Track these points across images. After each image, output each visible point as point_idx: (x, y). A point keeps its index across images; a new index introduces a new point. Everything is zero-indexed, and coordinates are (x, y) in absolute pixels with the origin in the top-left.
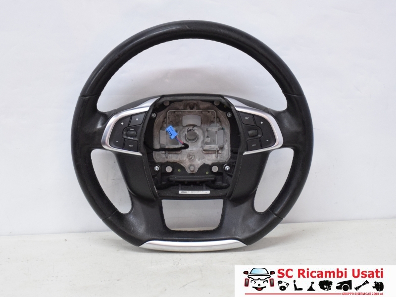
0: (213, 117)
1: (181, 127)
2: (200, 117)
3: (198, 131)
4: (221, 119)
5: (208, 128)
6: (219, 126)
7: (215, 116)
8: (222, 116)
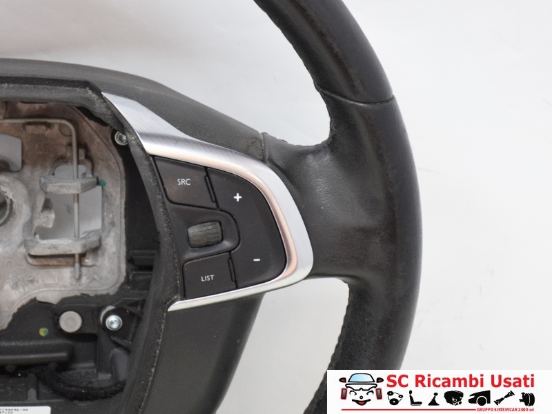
0: (64, 141)
2: (19, 141)
4: (94, 149)
5: (44, 183)
6: (84, 174)
7: (71, 140)
8: (99, 140)
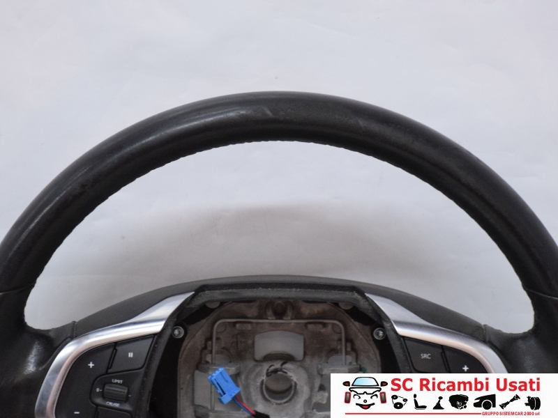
0: (336, 337)
1: (251, 364)
2: (302, 337)
3: (295, 374)
4: (358, 343)
5: (321, 368)
6: (350, 363)
7: (341, 336)
8: (361, 337)
